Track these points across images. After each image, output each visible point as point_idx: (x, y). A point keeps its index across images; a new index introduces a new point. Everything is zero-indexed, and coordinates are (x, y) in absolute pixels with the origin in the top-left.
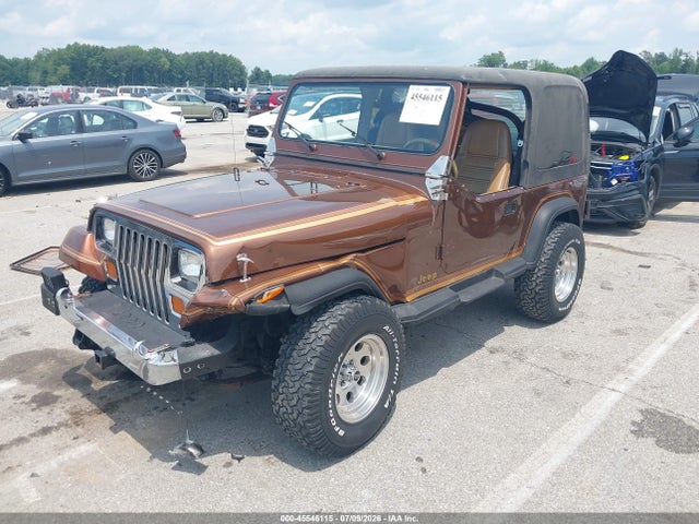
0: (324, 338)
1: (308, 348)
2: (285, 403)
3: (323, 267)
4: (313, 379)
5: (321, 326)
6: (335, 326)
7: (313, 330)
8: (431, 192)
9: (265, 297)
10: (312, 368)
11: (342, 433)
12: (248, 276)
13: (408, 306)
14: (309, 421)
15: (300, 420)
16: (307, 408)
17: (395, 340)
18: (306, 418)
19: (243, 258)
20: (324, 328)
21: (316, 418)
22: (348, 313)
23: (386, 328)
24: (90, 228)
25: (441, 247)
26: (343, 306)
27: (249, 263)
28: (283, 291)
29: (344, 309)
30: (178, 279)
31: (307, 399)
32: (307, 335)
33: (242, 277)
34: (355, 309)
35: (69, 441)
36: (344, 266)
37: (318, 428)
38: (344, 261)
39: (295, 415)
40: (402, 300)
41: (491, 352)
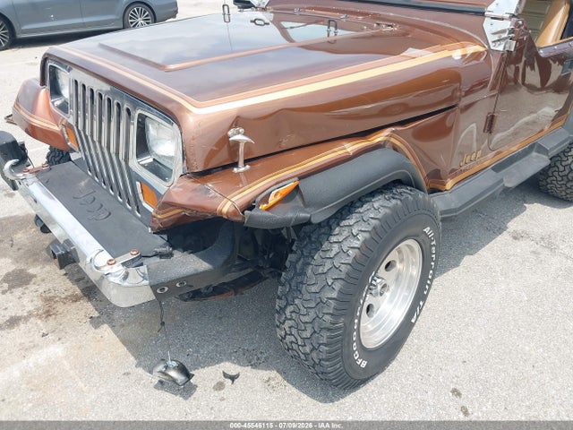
0: (351, 252)
1: (328, 265)
2: (294, 331)
3: (350, 147)
4: (335, 309)
5: (346, 233)
6: (367, 235)
7: (333, 239)
8: (491, 38)
9: (272, 200)
10: (334, 295)
11: (364, 364)
12: (246, 162)
13: (447, 195)
14: (327, 360)
15: (314, 355)
16: (326, 345)
17: (434, 243)
18: (324, 356)
19: (239, 136)
20: (351, 237)
21: (337, 356)
22: (386, 216)
23: (427, 230)
24: (43, 82)
25: (493, 117)
26: (376, 205)
27: (247, 144)
28: (297, 188)
29: (378, 209)
30: (148, 160)
31: (326, 334)
32: (326, 246)
33: (236, 164)
34: (394, 209)
35: (38, 338)
36: (378, 146)
37: (338, 366)
38: (379, 138)
39: (308, 349)
40: (440, 187)
41: (515, 238)
